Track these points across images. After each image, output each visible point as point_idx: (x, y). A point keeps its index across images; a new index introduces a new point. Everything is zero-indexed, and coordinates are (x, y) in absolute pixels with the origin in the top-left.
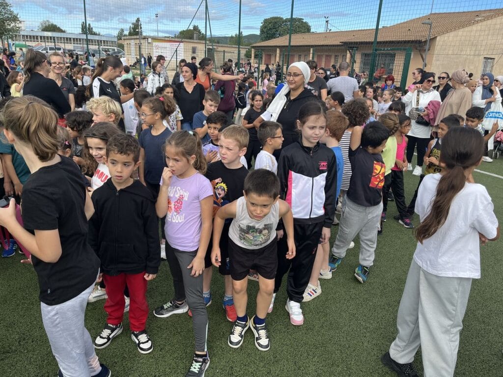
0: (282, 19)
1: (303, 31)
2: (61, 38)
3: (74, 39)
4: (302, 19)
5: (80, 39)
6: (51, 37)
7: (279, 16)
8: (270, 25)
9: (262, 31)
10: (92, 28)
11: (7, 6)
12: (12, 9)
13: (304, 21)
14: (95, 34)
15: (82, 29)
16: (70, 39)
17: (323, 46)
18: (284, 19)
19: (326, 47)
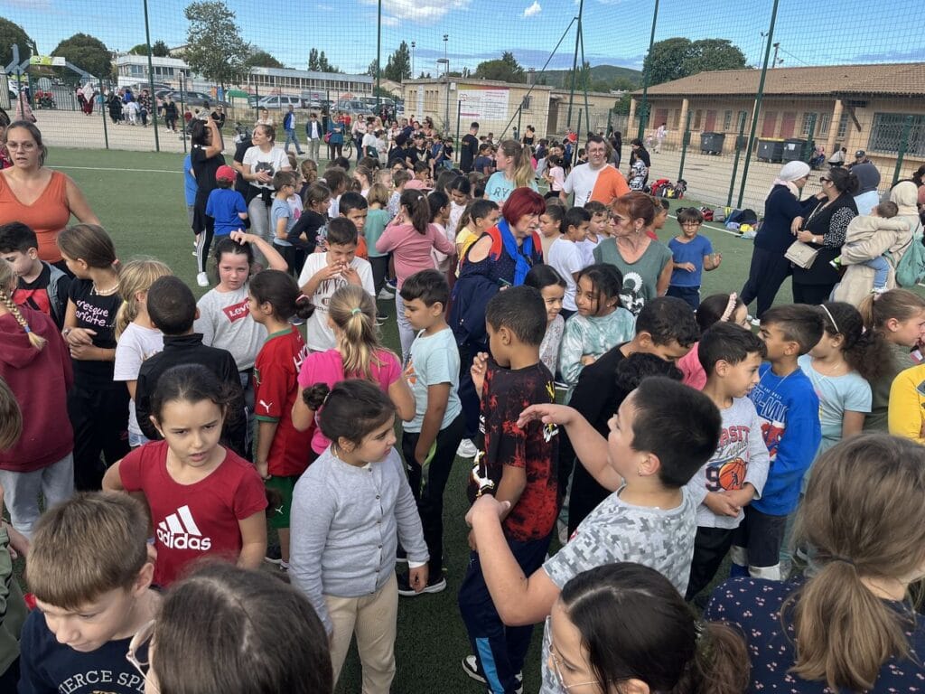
0: (688, 41)
1: (730, 65)
2: (283, 78)
3: (303, 80)
4: (728, 41)
5: (313, 80)
6: (267, 77)
7: (682, 36)
8: (665, 54)
9: (648, 65)
10: (326, 60)
11: (234, 29)
12: (240, 36)
13: (732, 45)
14: (330, 70)
15: (311, 61)
16: (298, 79)
17: (781, 95)
18: (693, 41)
19: (789, 98)
